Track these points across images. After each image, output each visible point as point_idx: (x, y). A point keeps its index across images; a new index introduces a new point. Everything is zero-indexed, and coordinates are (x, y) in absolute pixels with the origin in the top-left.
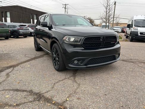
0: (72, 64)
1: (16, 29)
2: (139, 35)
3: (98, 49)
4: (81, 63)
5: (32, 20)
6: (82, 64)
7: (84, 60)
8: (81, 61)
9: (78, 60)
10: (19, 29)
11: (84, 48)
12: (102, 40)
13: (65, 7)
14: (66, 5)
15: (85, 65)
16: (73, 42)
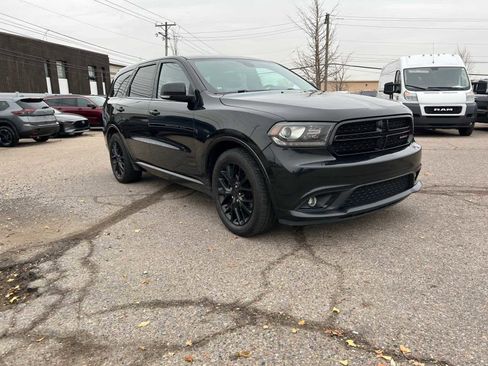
0: (301, 209)
1: (7, 113)
2: (424, 113)
3: (368, 158)
4: (329, 204)
5: (48, 79)
6: (331, 208)
7: (338, 194)
8: (327, 199)
9: (319, 196)
10: (19, 114)
11: (334, 156)
12: (380, 131)
13: (165, 31)
14: (166, 25)
15: (341, 209)
16: (300, 140)
